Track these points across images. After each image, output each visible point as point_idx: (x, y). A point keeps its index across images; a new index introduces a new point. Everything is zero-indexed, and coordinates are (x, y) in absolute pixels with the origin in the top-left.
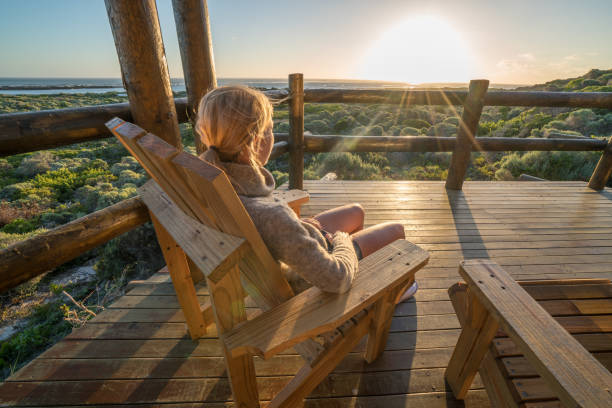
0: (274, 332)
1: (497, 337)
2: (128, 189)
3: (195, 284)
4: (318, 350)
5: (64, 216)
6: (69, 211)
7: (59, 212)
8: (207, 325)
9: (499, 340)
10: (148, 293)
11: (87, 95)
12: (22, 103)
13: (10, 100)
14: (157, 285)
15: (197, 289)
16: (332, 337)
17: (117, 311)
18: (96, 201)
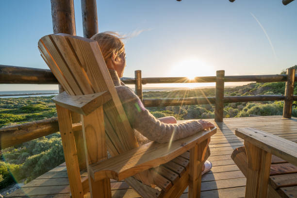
0: (126, 162)
1: (271, 175)
2: (53, 139)
3: (80, 171)
4: (157, 194)
5: (15, 155)
6: (19, 152)
7: (13, 153)
8: (84, 194)
9: (274, 176)
10: (50, 177)
11: (42, 97)
12: (9, 101)
13: (4, 100)
14: (57, 172)
15: (81, 174)
16: (165, 185)
17: (27, 188)
18: (35, 145)
